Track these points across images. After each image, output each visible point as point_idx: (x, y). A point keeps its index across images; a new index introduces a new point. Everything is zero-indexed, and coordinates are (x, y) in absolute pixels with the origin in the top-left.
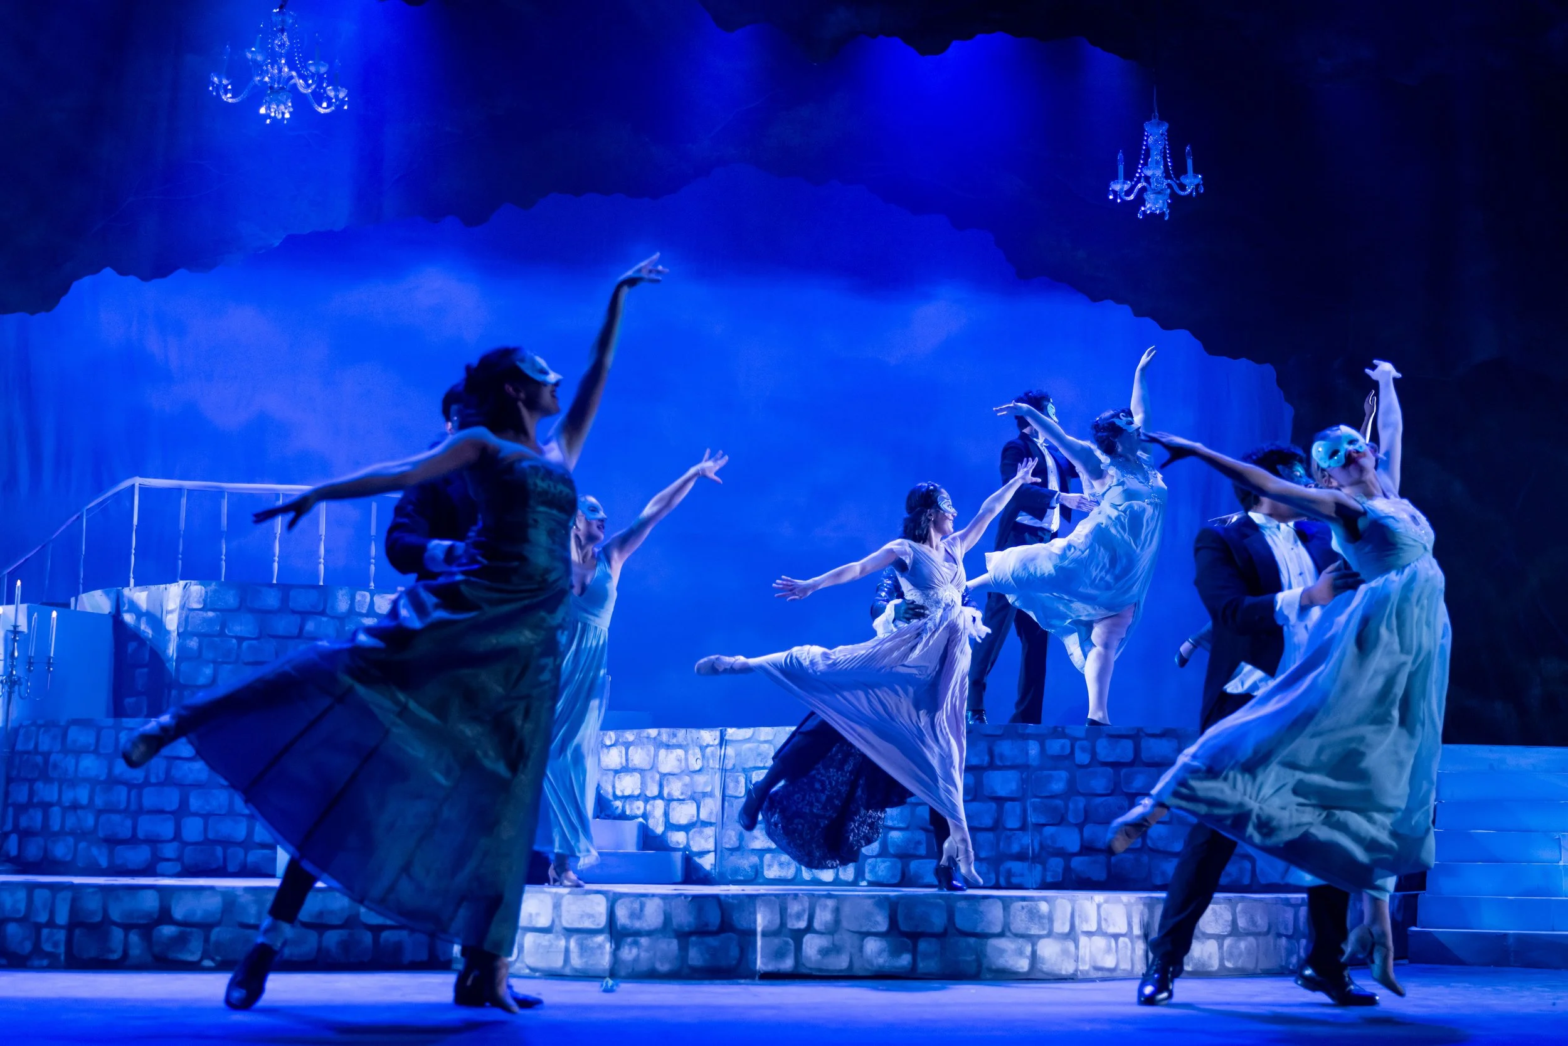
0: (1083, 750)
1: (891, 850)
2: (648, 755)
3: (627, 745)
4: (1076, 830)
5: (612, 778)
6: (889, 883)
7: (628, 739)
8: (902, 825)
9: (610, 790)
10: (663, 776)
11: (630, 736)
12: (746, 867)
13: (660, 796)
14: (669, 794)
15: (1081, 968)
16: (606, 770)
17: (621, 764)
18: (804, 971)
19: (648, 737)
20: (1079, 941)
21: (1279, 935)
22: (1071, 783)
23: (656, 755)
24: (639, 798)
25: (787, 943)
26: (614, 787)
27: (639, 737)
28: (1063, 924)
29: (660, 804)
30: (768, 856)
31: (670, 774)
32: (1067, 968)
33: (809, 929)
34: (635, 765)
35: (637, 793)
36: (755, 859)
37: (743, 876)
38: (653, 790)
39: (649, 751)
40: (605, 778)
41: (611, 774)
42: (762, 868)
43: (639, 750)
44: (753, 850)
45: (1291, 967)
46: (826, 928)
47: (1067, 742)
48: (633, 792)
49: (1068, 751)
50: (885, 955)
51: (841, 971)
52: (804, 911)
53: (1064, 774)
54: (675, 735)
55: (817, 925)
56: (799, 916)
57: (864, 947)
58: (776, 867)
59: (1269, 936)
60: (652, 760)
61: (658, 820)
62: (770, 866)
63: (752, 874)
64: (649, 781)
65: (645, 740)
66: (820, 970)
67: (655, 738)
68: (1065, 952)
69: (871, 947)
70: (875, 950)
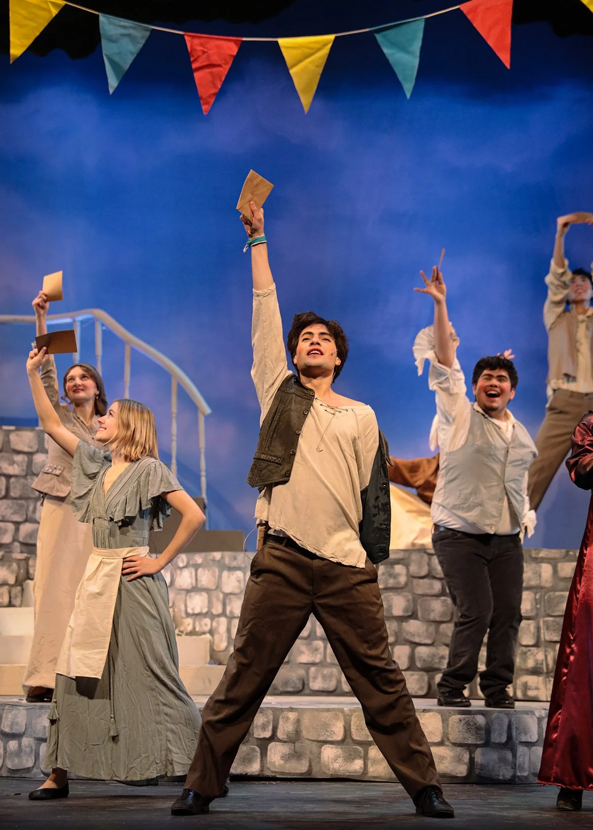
1: (419, 665)
2: (214, 577)
3: (197, 567)
5: (184, 597)
6: (418, 694)
7: (196, 561)
8: (429, 641)
9: (183, 608)
10: (226, 595)
11: (198, 558)
12: (295, 679)
13: (223, 614)
14: (231, 612)
15: (519, 774)
16: (179, 590)
17: (192, 584)
18: (268, 773)
19: (214, 560)
20: (516, 750)
23: (220, 577)
24: (207, 616)
25: (254, 750)
26: (186, 606)
27: (205, 560)
28: (501, 735)
29: (223, 620)
30: (313, 669)
31: (231, 594)
32: (505, 773)
33: (273, 738)
34: (203, 585)
35: (205, 610)
36: (301, 672)
37: (293, 688)
38: (218, 609)
39: (214, 572)
40: (178, 597)
41: (184, 593)
42: (308, 680)
43: (207, 572)
44: (301, 663)
46: (288, 737)
48: (201, 609)
50: (340, 760)
51: (302, 774)
52: (268, 722)
54: (235, 558)
55: (280, 734)
56: (264, 727)
57: (322, 754)
58: (319, 680)
60: (217, 581)
61: (222, 636)
62: (315, 678)
63: (300, 686)
64: (214, 600)
65: (211, 563)
66: (282, 773)
67: (219, 561)
68: (503, 760)
69: (329, 753)
70: (332, 756)
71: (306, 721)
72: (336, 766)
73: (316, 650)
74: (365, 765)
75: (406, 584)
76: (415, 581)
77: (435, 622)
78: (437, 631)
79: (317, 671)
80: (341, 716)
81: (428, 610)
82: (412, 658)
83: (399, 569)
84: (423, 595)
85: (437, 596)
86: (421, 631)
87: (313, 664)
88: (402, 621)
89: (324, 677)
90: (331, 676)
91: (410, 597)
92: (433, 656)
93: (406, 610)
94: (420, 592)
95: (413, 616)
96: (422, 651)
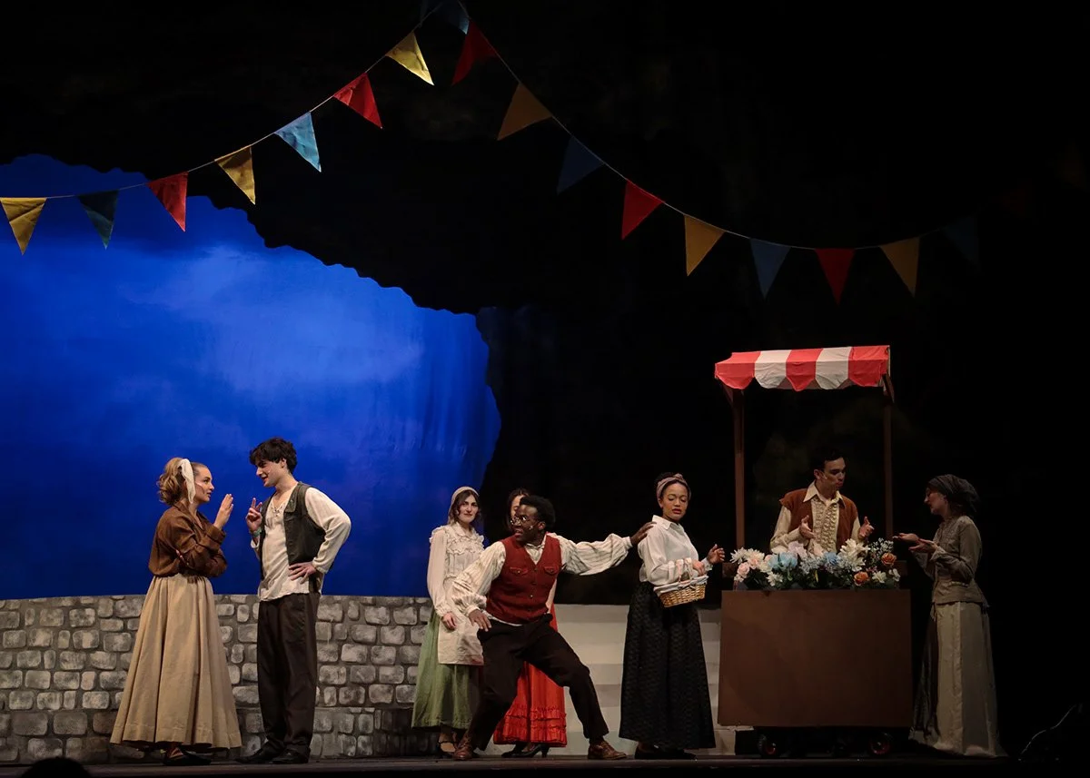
0: (243, 611)
4: (237, 668)
8: (112, 668)
21: (340, 733)
22: (234, 634)
30: (13, 693)
42: (8, 702)
45: (349, 754)
47: (232, 606)
49: (232, 612)
50: (44, 749)
53: (228, 629)
57: (29, 745)
59: (333, 734)
62: (14, 700)
69: (34, 745)
70: (36, 747)
71: (16, 722)
72: (40, 754)
73: (16, 677)
74: (64, 753)
75: (94, 623)
76: (102, 621)
77: (117, 652)
78: (118, 659)
79: (16, 694)
80: (46, 717)
81: (112, 643)
82: (97, 681)
83: (89, 611)
84: (108, 632)
85: (120, 632)
86: (105, 659)
87: (13, 689)
88: (91, 652)
89: (22, 699)
90: (28, 698)
91: (98, 634)
92: (114, 679)
93: (93, 644)
94: (105, 629)
95: (100, 648)
96: (105, 675)
